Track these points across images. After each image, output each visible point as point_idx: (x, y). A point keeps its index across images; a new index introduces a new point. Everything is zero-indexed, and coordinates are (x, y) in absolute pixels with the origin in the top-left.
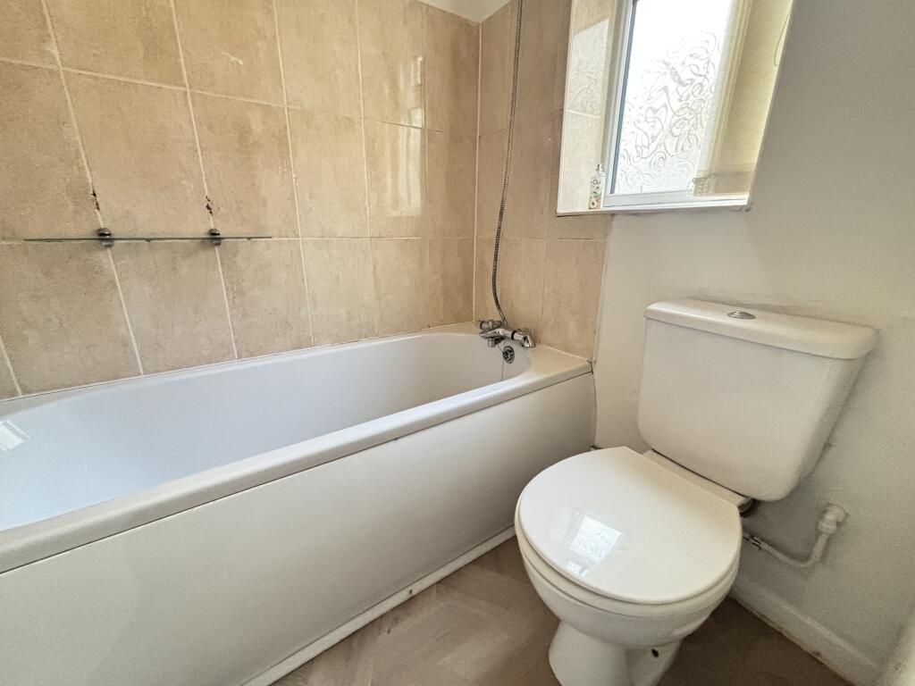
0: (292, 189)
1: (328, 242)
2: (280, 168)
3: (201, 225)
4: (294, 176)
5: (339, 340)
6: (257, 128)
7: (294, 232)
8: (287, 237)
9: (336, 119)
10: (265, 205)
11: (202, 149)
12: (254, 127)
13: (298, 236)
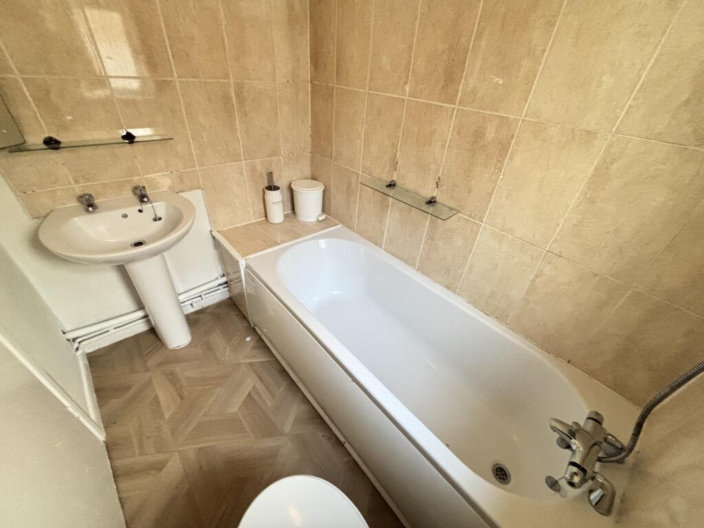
0: (495, 187)
1: (503, 236)
2: (494, 168)
3: (429, 191)
4: (501, 177)
5: (475, 303)
6: (490, 134)
7: (481, 218)
8: (474, 219)
9: (573, 131)
10: (470, 192)
11: (449, 147)
12: (487, 134)
13: (482, 222)
